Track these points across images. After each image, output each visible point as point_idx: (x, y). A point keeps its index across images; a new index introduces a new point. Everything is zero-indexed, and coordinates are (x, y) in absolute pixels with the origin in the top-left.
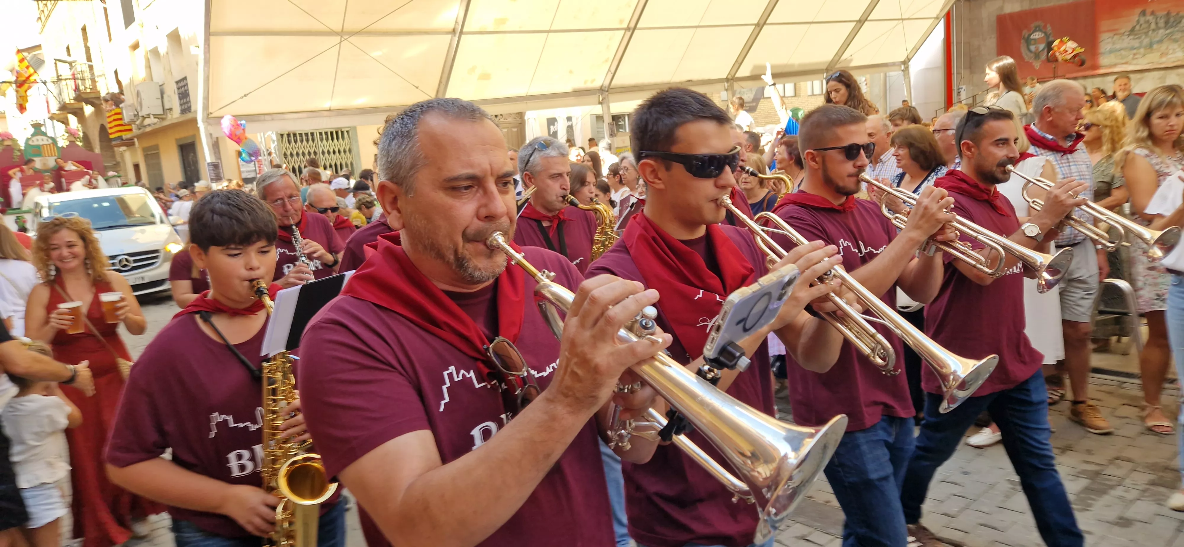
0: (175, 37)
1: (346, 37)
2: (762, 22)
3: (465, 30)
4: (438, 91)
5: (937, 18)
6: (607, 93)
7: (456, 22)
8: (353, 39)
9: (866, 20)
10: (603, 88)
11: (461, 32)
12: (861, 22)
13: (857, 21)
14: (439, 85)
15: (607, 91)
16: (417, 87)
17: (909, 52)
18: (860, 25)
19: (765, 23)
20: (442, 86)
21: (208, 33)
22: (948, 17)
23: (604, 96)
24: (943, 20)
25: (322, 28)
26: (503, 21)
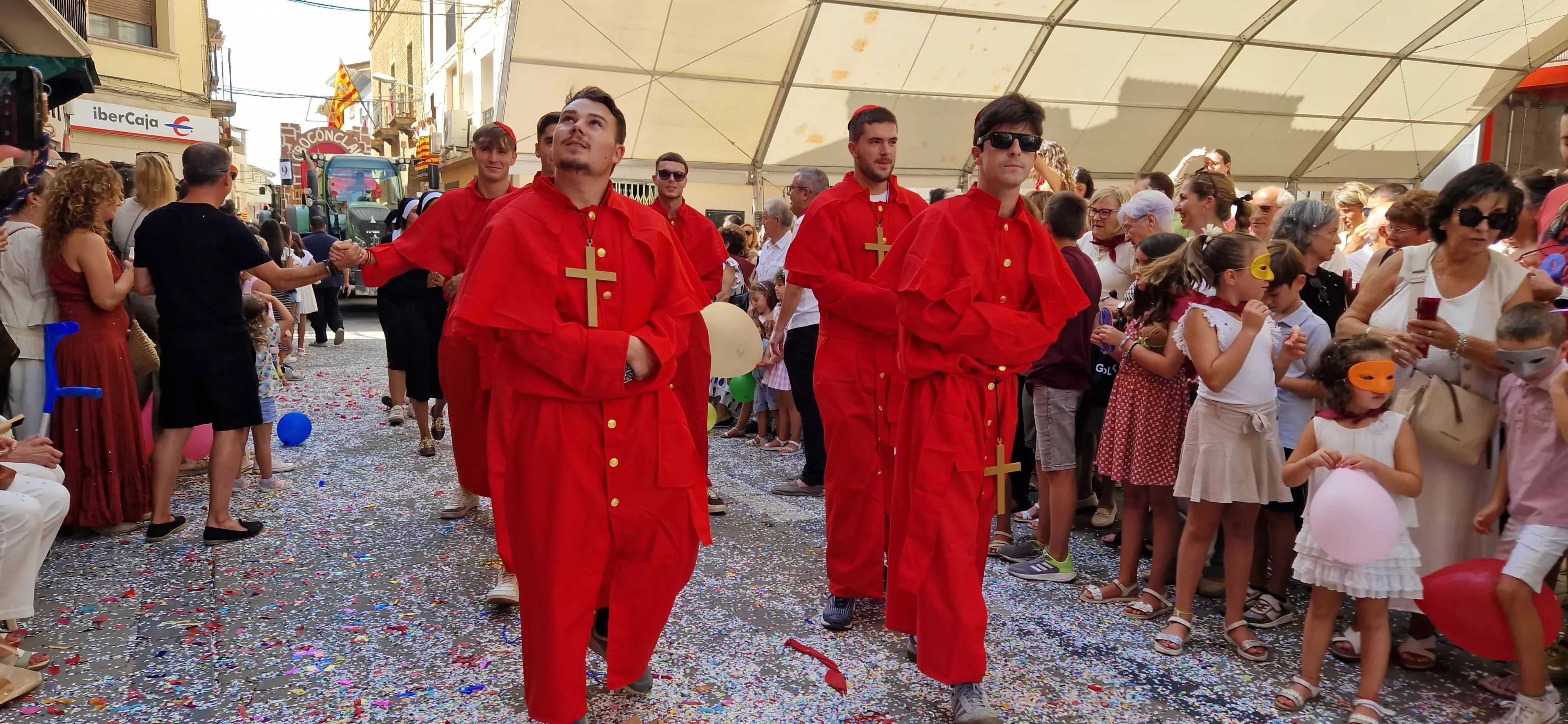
0: (487, 62)
1: (657, 77)
2: (1193, 107)
3: (794, 82)
4: (757, 151)
5: (1469, 125)
6: (970, 175)
7: (786, 71)
8: (663, 80)
9: (1352, 117)
10: (966, 168)
11: (790, 84)
12: (1344, 120)
13: (1339, 118)
14: (760, 143)
15: (971, 173)
16: (733, 143)
17: (1422, 167)
18: (1342, 123)
19: (1196, 109)
20: (763, 145)
21: (510, 59)
22: (1488, 123)
23: (965, 179)
24: (1479, 126)
25: (633, 65)
26: (843, 74)
